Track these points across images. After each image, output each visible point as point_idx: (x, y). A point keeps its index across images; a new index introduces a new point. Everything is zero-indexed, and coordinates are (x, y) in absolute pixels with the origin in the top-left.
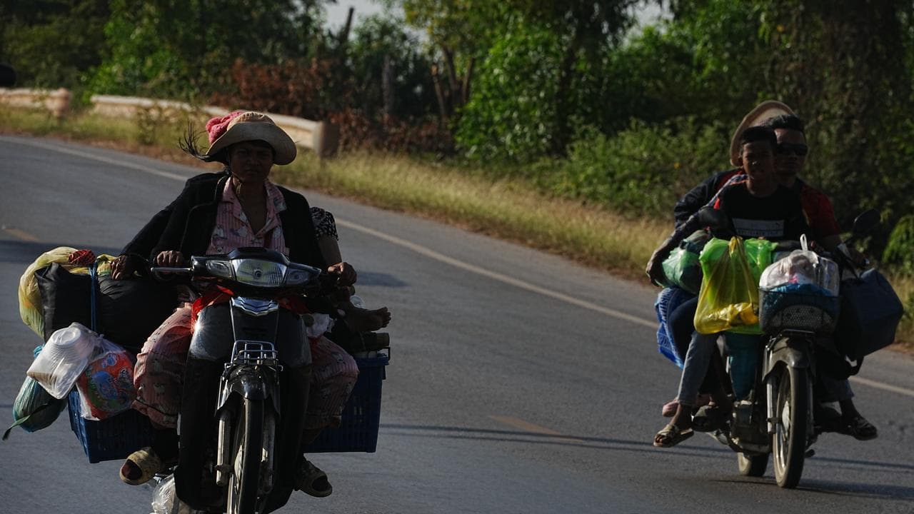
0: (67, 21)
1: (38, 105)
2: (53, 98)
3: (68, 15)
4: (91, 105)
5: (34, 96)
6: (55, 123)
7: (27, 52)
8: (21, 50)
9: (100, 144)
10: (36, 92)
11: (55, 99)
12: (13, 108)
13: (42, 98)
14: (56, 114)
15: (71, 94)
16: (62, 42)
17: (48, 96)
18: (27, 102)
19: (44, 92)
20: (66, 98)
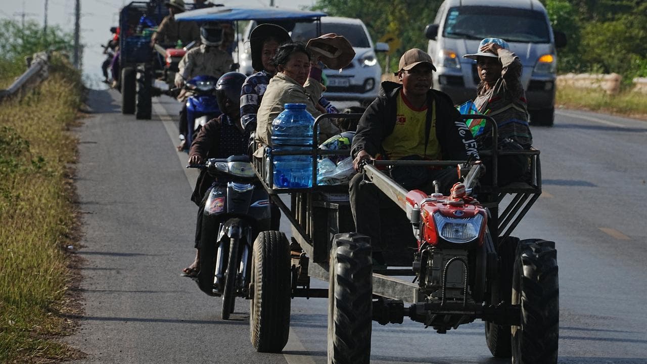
0: (630, 18)
1: (595, 86)
2: (607, 80)
3: (632, 14)
4: (634, 85)
5: (592, 79)
6: (608, 100)
7: (601, 43)
8: (595, 42)
9: (637, 116)
10: (594, 76)
11: (608, 81)
12: (577, 89)
13: (598, 80)
14: (608, 92)
15: (620, 77)
16: (627, 35)
17: (602, 80)
18: (587, 84)
19: (600, 76)
20: (616, 80)
